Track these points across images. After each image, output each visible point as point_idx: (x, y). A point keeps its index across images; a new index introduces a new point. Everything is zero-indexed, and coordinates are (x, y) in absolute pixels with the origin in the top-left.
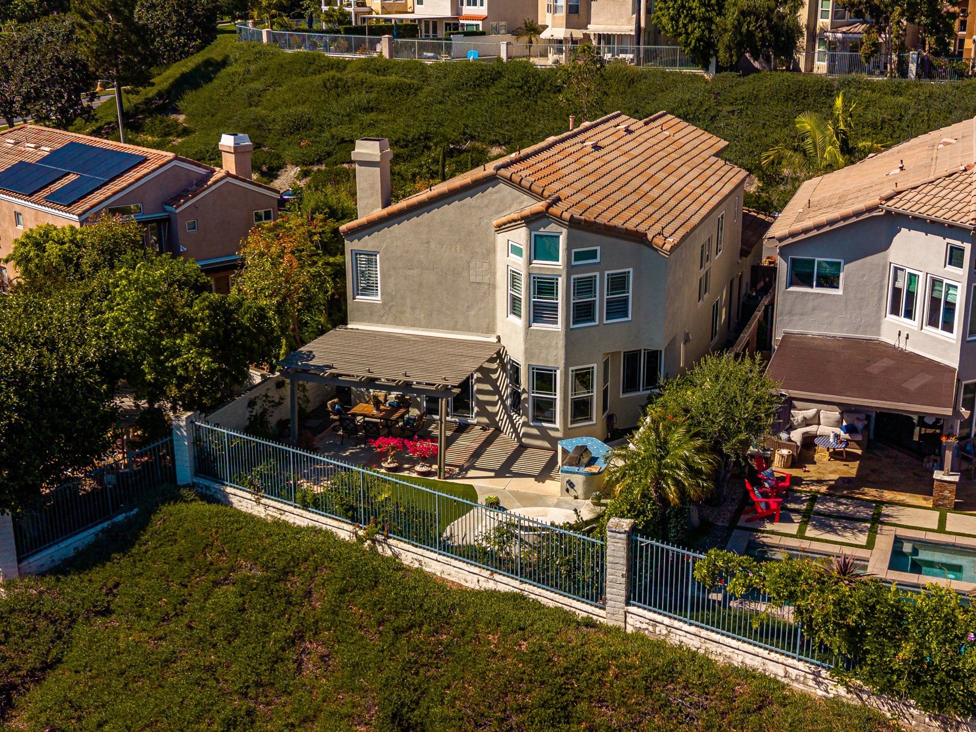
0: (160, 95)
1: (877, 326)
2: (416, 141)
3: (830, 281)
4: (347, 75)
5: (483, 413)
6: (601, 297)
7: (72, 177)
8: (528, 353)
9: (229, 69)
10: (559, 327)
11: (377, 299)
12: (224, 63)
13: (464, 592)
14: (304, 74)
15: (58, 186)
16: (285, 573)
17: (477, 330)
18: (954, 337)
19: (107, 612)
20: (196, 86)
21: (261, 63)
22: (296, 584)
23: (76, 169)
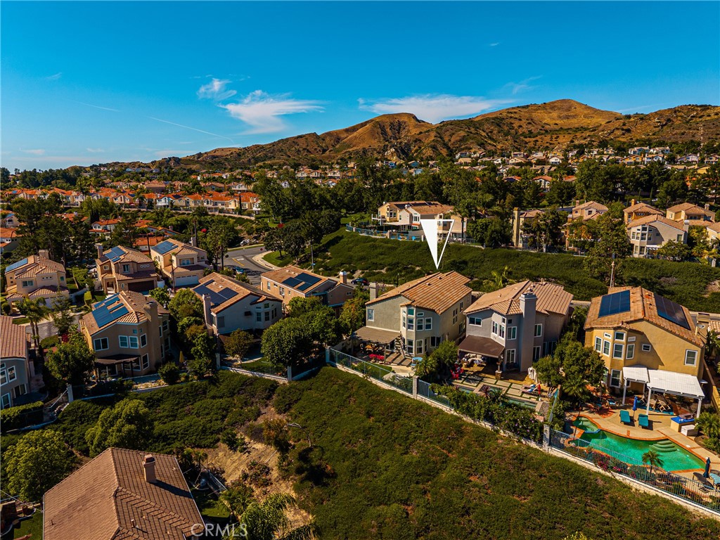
0: (323, 246)
1: (490, 335)
2: (395, 264)
3: (479, 323)
4: (377, 243)
5: (397, 349)
6: (424, 324)
7: (303, 283)
8: (407, 336)
9: (343, 240)
10: (414, 331)
11: (373, 320)
12: (342, 238)
13: (384, 389)
14: (364, 243)
15: (300, 285)
16: (348, 383)
17: (396, 330)
18: (504, 339)
19: (311, 389)
20: (334, 245)
21: (352, 239)
22: (350, 385)
23: (304, 281)
